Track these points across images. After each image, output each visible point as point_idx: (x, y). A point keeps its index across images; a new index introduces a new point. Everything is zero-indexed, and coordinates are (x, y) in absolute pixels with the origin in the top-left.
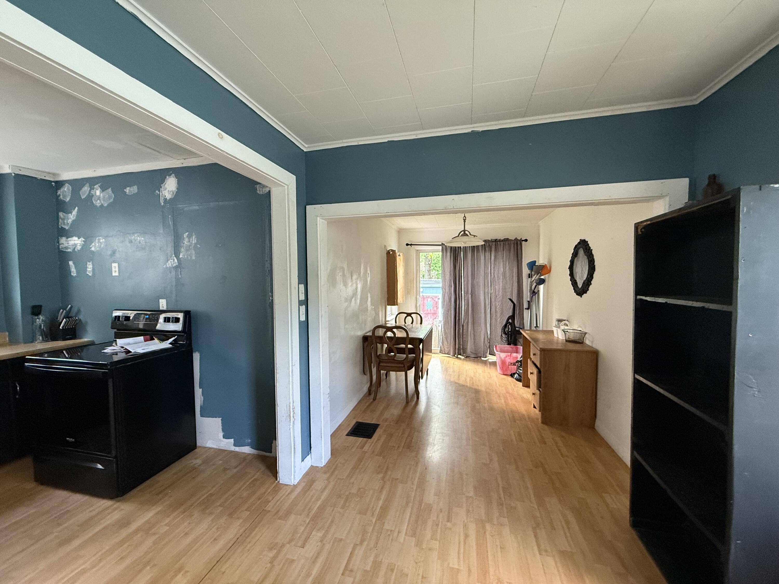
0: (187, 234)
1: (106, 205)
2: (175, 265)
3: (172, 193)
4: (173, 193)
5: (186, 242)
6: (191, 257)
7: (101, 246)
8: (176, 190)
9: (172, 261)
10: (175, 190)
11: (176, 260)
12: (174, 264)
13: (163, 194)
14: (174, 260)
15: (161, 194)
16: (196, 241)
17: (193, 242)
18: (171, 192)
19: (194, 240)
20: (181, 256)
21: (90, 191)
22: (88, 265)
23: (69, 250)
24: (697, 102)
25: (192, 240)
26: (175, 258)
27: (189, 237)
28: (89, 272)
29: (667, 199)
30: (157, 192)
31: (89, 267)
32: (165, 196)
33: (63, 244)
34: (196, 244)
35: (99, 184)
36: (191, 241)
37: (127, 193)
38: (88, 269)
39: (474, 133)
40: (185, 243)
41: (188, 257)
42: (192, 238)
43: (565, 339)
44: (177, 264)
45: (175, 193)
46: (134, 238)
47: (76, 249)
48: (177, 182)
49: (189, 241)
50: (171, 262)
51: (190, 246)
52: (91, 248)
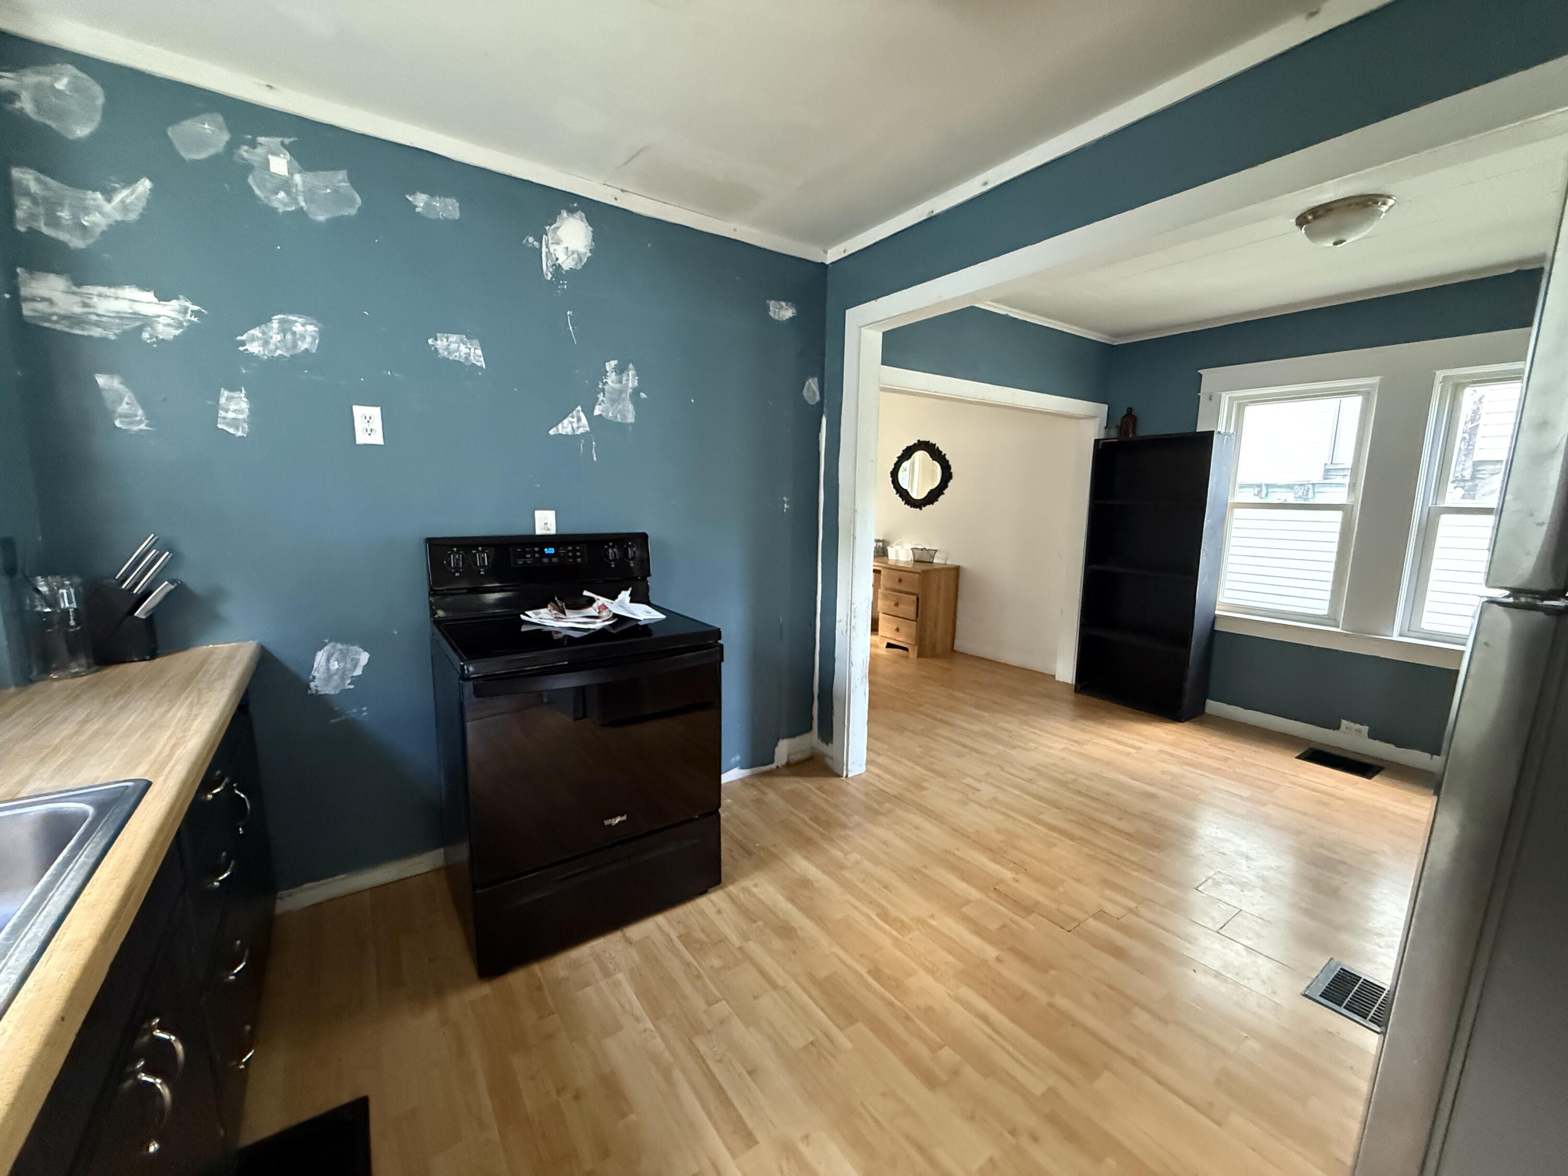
0: (613, 363)
1: (321, 218)
2: (581, 431)
3: (575, 256)
4: (580, 259)
5: (611, 379)
6: (624, 417)
7: (295, 345)
8: (589, 254)
9: (575, 420)
10: (585, 253)
11: (584, 420)
12: (578, 428)
13: (552, 251)
14: (579, 420)
15: (544, 250)
16: (636, 384)
17: (630, 385)
18: (573, 253)
19: (631, 380)
20: (597, 412)
21: (232, 146)
22: (223, 400)
23: (96, 332)
24: (1116, 344)
25: (628, 380)
26: (582, 415)
27: (621, 370)
28: (235, 423)
29: (1098, 419)
30: (531, 239)
31: (232, 407)
32: (557, 259)
33: (49, 301)
34: (636, 392)
35: (287, 141)
36: (624, 382)
37: (418, 210)
38: (222, 413)
39: (1006, 317)
40: (609, 383)
41: (616, 417)
42: (628, 375)
43: (913, 559)
44: (588, 429)
45: (585, 260)
46: (445, 343)
47: (145, 335)
48: (591, 234)
49: (620, 382)
50: (571, 423)
51: (621, 392)
52: (243, 343)
